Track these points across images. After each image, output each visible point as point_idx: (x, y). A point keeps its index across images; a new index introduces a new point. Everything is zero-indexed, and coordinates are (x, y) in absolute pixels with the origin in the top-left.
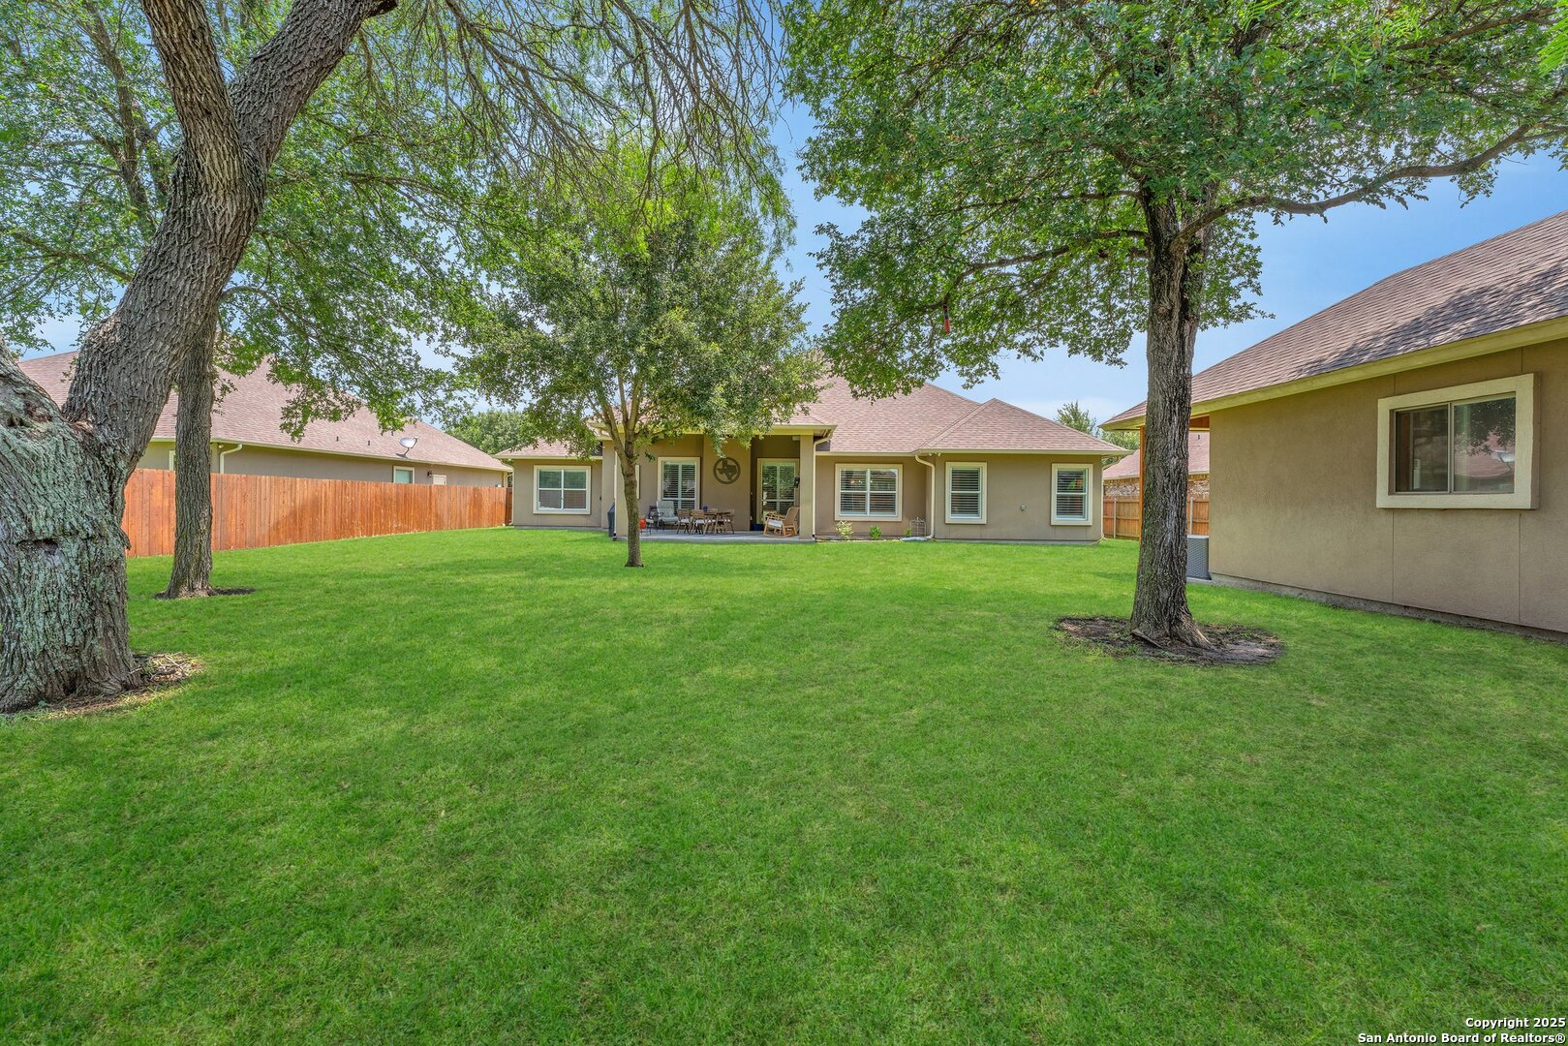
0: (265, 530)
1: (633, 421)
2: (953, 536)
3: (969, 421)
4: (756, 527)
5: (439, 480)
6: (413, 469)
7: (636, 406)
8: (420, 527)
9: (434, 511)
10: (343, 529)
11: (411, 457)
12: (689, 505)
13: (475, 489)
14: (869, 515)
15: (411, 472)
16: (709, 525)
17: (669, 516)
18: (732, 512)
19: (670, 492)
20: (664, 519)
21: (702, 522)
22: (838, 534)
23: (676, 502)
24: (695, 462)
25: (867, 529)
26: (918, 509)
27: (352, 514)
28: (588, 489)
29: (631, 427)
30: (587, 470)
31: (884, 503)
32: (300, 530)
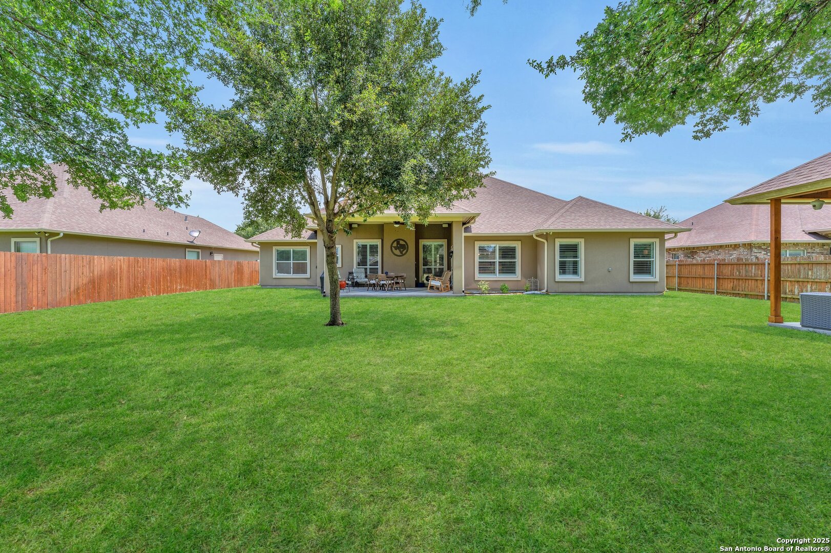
0: (66, 295)
1: (332, 202)
2: (561, 290)
3: (567, 211)
4: (420, 285)
5: (218, 257)
6: (200, 251)
7: (335, 191)
8: (198, 288)
9: (208, 277)
10: (136, 290)
11: (197, 243)
12: (374, 271)
13: (238, 263)
14: (498, 277)
15: (198, 252)
16: (390, 284)
17: (362, 279)
18: (405, 275)
19: (363, 262)
20: (359, 280)
21: (384, 282)
22: (480, 289)
23: (366, 269)
24: (378, 242)
25: (499, 286)
26: (533, 272)
27: (144, 281)
28: (308, 261)
29: (331, 207)
30: (308, 249)
31: (508, 268)
32: (99, 293)
